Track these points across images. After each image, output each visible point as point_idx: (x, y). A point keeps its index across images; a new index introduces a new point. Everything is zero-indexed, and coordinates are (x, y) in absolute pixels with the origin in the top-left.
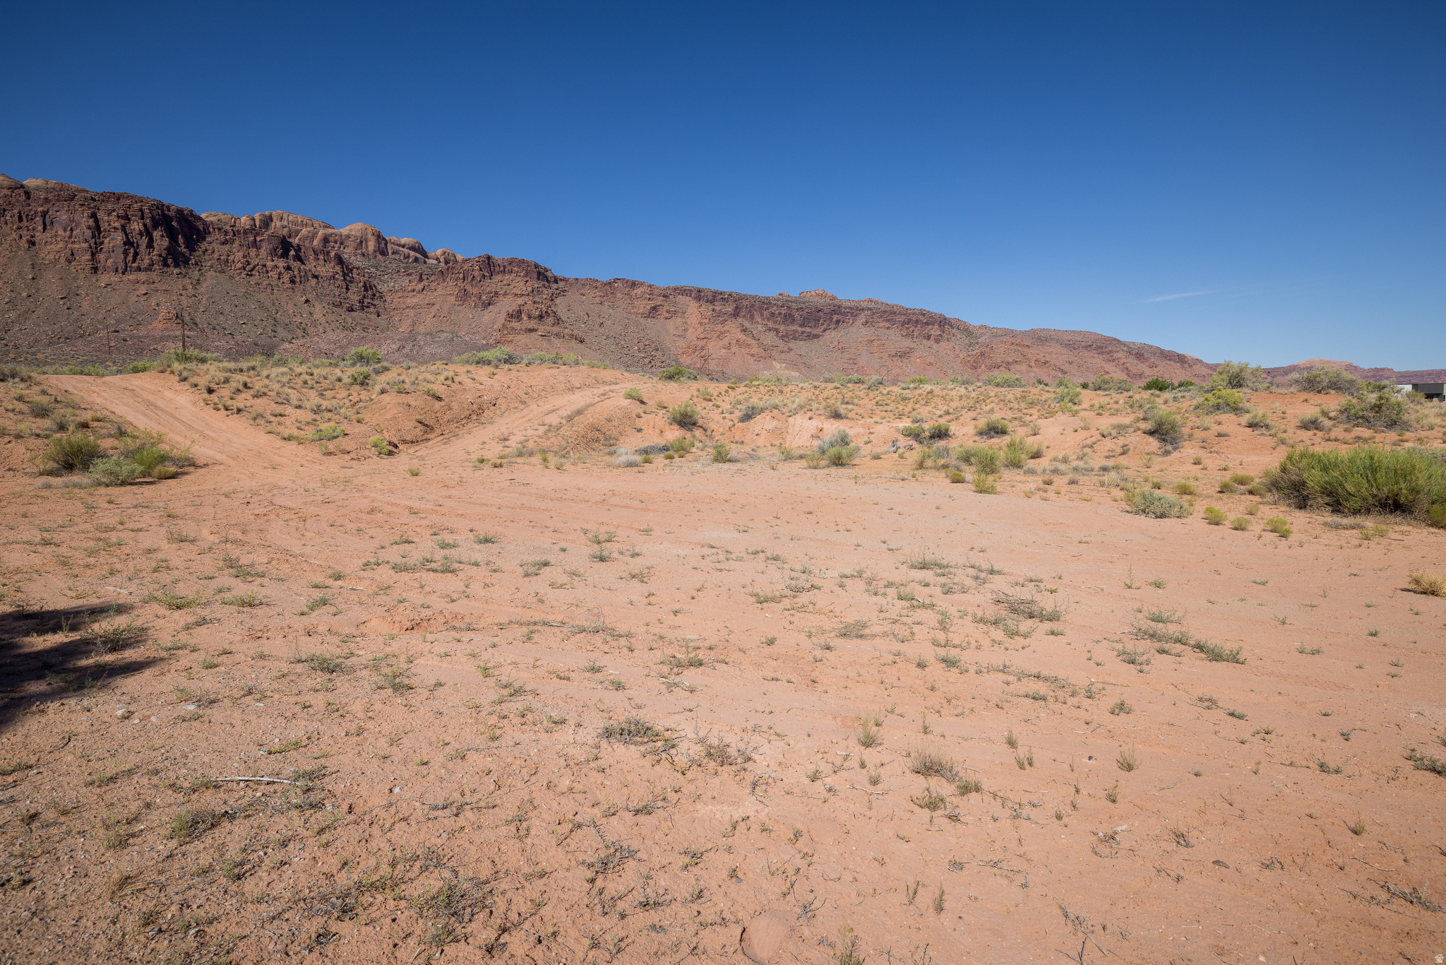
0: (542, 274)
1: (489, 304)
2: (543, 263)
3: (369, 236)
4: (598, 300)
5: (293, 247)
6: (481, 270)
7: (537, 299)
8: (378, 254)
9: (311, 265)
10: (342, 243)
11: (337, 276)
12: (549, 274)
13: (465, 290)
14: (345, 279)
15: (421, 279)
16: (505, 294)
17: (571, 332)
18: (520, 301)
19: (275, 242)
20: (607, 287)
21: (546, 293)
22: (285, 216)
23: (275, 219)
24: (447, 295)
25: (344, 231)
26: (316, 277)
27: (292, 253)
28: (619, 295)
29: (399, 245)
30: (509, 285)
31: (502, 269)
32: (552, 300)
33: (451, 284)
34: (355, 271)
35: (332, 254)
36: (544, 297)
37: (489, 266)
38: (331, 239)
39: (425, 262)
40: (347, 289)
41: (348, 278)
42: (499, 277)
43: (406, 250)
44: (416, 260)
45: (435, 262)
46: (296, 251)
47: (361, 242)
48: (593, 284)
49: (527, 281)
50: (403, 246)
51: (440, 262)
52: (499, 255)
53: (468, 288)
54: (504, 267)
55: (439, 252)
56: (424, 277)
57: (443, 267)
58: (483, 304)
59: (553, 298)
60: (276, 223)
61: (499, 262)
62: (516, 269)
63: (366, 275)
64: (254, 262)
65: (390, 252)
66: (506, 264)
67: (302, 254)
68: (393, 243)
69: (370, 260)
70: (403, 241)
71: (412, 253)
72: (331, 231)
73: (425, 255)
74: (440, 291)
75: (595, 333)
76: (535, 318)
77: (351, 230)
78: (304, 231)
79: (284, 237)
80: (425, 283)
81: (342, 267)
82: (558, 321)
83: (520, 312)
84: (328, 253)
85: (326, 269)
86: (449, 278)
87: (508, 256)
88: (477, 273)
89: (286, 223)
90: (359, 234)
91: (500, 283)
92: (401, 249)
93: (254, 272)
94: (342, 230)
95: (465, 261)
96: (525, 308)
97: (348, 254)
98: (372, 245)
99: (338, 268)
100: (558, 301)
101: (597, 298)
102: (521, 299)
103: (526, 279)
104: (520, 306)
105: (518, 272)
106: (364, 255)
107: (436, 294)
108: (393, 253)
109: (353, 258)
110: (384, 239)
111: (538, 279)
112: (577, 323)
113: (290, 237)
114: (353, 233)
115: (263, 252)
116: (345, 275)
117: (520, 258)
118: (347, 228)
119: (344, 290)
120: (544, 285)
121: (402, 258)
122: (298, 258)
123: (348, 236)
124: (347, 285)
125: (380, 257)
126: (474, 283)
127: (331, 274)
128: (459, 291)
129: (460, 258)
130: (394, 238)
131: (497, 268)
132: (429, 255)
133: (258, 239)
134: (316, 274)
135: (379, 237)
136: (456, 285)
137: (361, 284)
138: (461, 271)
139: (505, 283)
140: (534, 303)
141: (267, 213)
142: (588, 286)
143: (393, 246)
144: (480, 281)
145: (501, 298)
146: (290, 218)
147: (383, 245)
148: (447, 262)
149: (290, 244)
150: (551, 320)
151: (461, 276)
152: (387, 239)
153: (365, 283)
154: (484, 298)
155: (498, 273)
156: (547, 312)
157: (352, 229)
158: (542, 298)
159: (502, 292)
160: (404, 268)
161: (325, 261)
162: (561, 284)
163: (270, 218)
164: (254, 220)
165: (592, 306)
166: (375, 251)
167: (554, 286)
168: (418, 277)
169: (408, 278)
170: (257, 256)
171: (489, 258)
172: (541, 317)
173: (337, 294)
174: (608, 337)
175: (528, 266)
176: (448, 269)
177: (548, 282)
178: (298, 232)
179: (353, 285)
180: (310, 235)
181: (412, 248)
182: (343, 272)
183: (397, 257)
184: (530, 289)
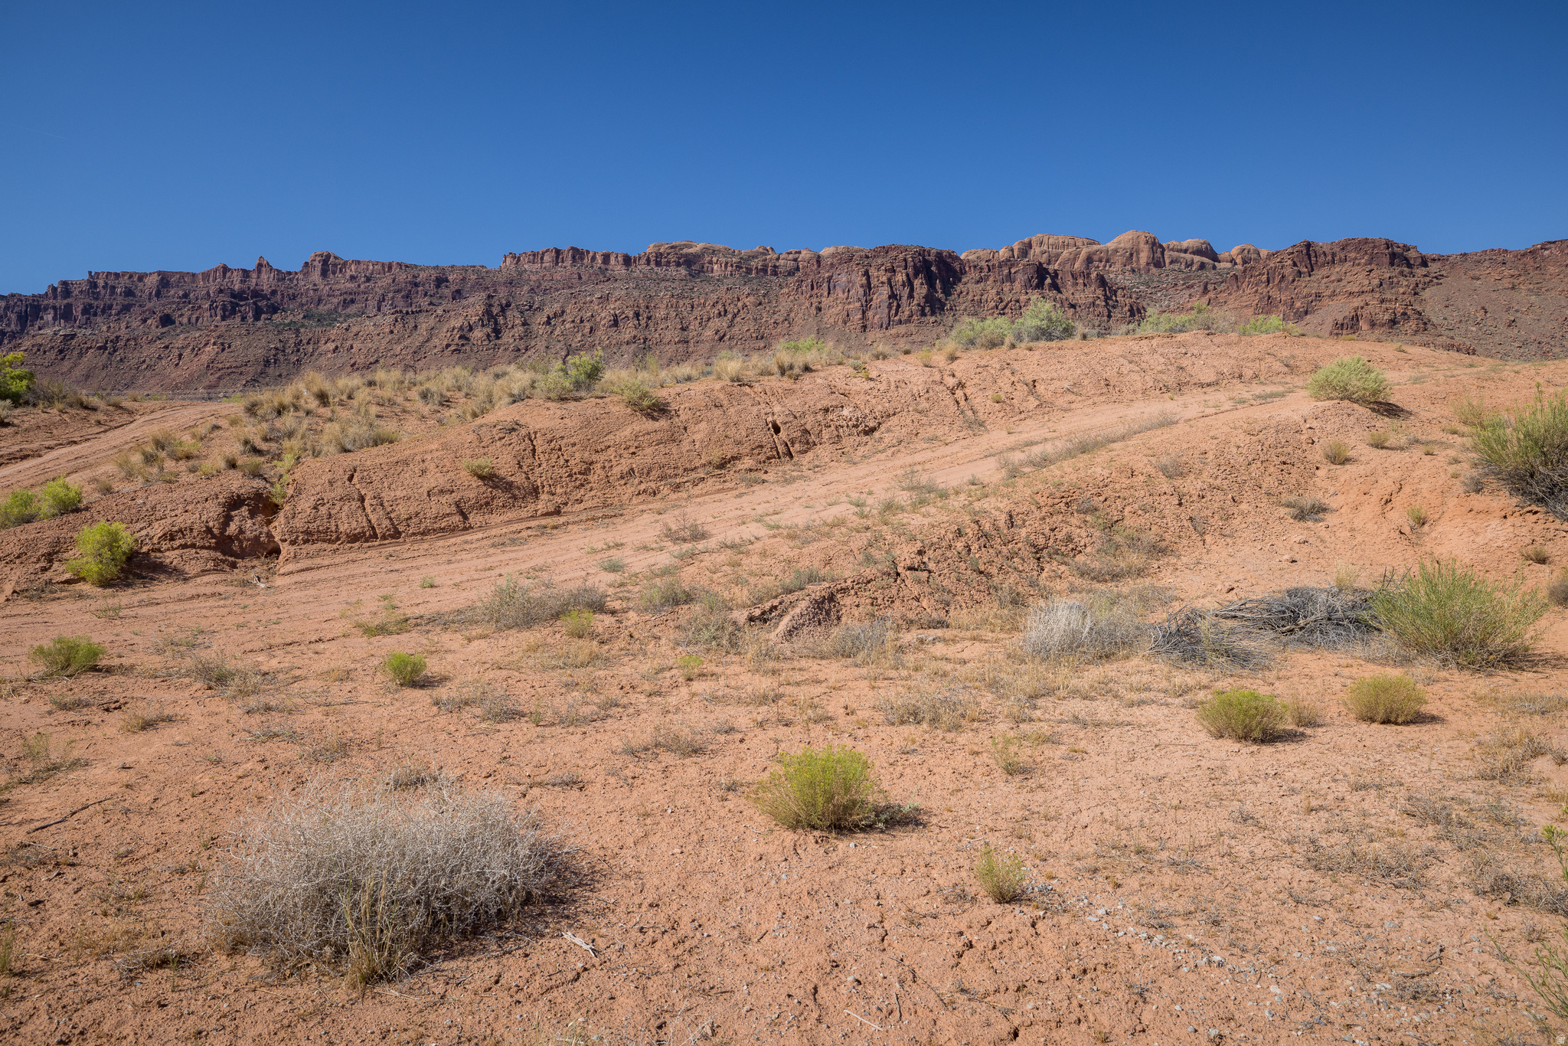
0: (1398, 256)
1: (1306, 313)
2: (1400, 239)
3: (1142, 245)
4: (1506, 283)
5: (1049, 273)
6: (1295, 264)
7: (1388, 296)
8: (1152, 267)
9: (1068, 293)
10: (1108, 261)
11: (1098, 302)
12: (1412, 254)
13: (1269, 297)
14: (1107, 304)
15: (1205, 291)
16: (1333, 294)
17: (1449, 341)
18: (1357, 302)
19: (1031, 271)
20: (1528, 259)
21: (1405, 284)
22: (1045, 240)
23: (1034, 244)
24: (1242, 307)
25: (1111, 245)
26: (1073, 306)
27: (1048, 281)
28: (1551, 269)
29: (1180, 251)
30: (1339, 280)
31: (1329, 258)
32: (1416, 294)
33: (1249, 291)
34: (1119, 292)
35: (1093, 275)
36: (1401, 290)
37: (1309, 256)
38: (1096, 258)
39: (1214, 268)
40: (1109, 316)
41: (1111, 303)
42: (1325, 271)
43: (1188, 256)
44: (1202, 266)
45: (1229, 265)
46: (1053, 278)
47: (1131, 255)
48: (1498, 257)
49: (1370, 271)
50: (1186, 251)
51: (1236, 264)
52: (1324, 239)
53: (1275, 293)
54: (1334, 255)
55: (1235, 251)
56: (1210, 287)
57: (1237, 270)
58: (1295, 313)
59: (1418, 290)
60: (1036, 249)
61: (1326, 249)
62: (1353, 255)
63: (1134, 296)
64: (1007, 299)
65: (1167, 261)
66: (1337, 249)
67: (1059, 281)
68: (1172, 250)
69: (1141, 276)
70: (1185, 244)
71: (1197, 258)
72: (1095, 247)
73: (1215, 258)
74: (1232, 304)
75: (1497, 339)
76: (1383, 325)
77: (1119, 242)
78: (1065, 254)
79: (1040, 263)
80: (1212, 295)
81: (1105, 290)
82: (1425, 325)
83: (1356, 319)
84: (1089, 274)
85: (1085, 295)
86: (1246, 283)
87: (1340, 237)
88: (1288, 271)
89: (1045, 248)
90: (1129, 245)
91: (1325, 280)
92: (1183, 255)
93: (1006, 311)
94: (1109, 244)
95: (1270, 256)
96: (1366, 312)
97: (1116, 274)
98: (1144, 256)
99: (1099, 292)
100: (1426, 294)
101: (1504, 281)
102: (1360, 299)
103: (1369, 268)
104: (1356, 309)
105: (1356, 258)
106: (1133, 271)
107: (1225, 308)
108: (1171, 262)
109: (1120, 277)
110: (1161, 246)
111: (1392, 264)
112: (1463, 325)
113: (1049, 264)
114: (1122, 245)
115: (1017, 285)
116: (1107, 299)
117: (1361, 236)
118: (1115, 240)
119: (1106, 318)
120: (1402, 273)
121: (1183, 267)
122: (1055, 286)
123: (1116, 251)
124: (1110, 312)
125: (1154, 270)
126: (1283, 285)
127: (1091, 300)
128: (1261, 300)
129: (1264, 253)
130: (1173, 243)
131: (1321, 259)
132: (1220, 257)
133: (1013, 271)
134: (1074, 302)
135: (1155, 245)
136: (1257, 291)
137: (1127, 308)
138: (1265, 271)
139: (1333, 278)
140: (1382, 301)
141: (1026, 240)
142: (1487, 264)
143: (1172, 253)
144: (1294, 281)
145: (1326, 301)
146: (1051, 241)
147: (1159, 255)
148: (1245, 262)
149: (1046, 271)
150: (1412, 325)
151: (1264, 278)
152: (1164, 245)
153: (1131, 306)
154: (1298, 304)
155: (1323, 265)
156: (1404, 314)
157: (1123, 240)
158: (1397, 293)
159: (1328, 293)
160: (1183, 279)
161: (1085, 285)
162: (1434, 267)
163: (1030, 245)
164: (1012, 250)
165: (1494, 295)
166: (1148, 264)
167: (1420, 271)
168: (1201, 289)
169: (1188, 292)
170: (1011, 291)
171: (1308, 245)
172: (1393, 322)
173: (1097, 324)
174: (1525, 343)
175: (1375, 247)
176: (1245, 271)
177: (1409, 266)
178: (1058, 256)
179: (1117, 310)
180: (1072, 256)
181: (1198, 252)
182: (1105, 295)
183: (1176, 266)
184: (1376, 282)
